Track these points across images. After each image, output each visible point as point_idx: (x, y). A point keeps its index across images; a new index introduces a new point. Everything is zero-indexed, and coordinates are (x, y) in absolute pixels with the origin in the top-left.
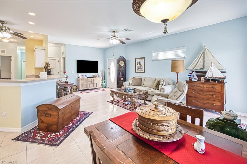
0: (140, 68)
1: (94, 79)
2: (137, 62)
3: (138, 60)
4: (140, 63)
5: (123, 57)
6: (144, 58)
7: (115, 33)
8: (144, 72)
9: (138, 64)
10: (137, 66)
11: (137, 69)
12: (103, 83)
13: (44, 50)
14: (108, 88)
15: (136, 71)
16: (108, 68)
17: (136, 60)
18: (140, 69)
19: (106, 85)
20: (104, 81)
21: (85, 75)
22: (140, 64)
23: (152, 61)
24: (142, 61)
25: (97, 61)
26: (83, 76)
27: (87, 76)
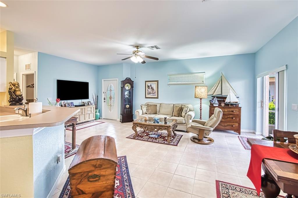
0: (152, 92)
1: (86, 109)
2: (148, 85)
3: (149, 84)
4: (152, 87)
5: (129, 78)
6: (157, 81)
7: (138, 48)
8: (157, 98)
9: (149, 88)
10: (148, 90)
11: (148, 94)
12: (97, 113)
13: (5, 59)
14: (104, 119)
15: (147, 97)
16: (104, 92)
17: (147, 83)
18: (151, 94)
19: (101, 115)
20: (98, 110)
21: (72, 103)
22: (152, 89)
23: (168, 85)
24: (154, 86)
25: (88, 82)
26: (69, 104)
27: (75, 105)
